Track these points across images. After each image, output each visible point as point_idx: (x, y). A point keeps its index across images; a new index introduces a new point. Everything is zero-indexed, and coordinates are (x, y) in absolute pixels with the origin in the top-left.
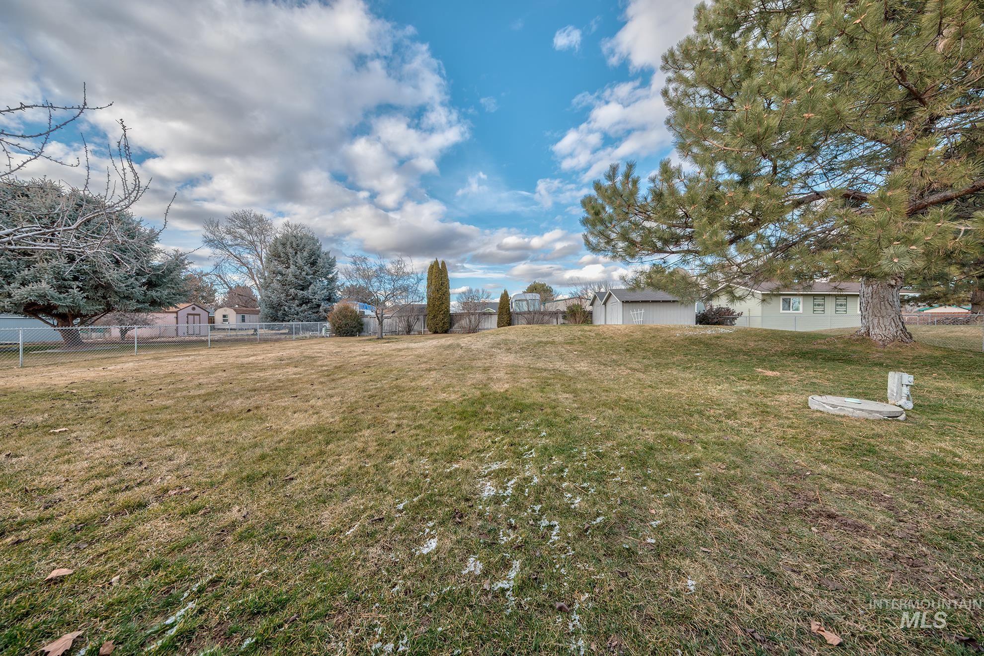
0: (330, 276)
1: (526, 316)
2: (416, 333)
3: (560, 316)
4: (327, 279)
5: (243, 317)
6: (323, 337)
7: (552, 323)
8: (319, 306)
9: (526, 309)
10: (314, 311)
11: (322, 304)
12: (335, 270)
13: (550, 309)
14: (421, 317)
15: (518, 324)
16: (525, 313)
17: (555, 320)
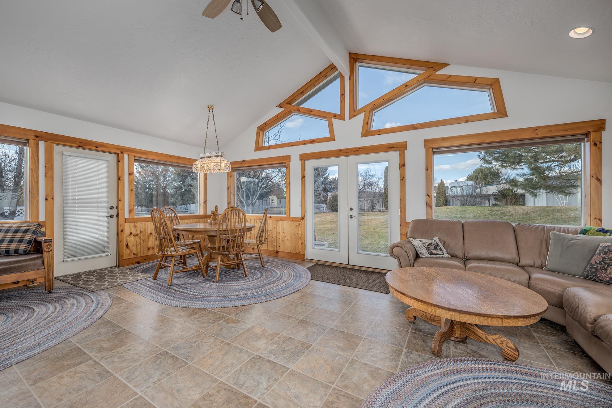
0: (325, 176)
1: (459, 198)
2: (377, 210)
3: (492, 198)
4: (323, 177)
5: (280, 200)
6: (324, 212)
7: (484, 203)
8: (320, 194)
9: (460, 193)
10: (317, 197)
11: (322, 193)
12: (328, 172)
13: (484, 192)
14: (380, 200)
15: (453, 205)
16: (459, 196)
17: (487, 202)
